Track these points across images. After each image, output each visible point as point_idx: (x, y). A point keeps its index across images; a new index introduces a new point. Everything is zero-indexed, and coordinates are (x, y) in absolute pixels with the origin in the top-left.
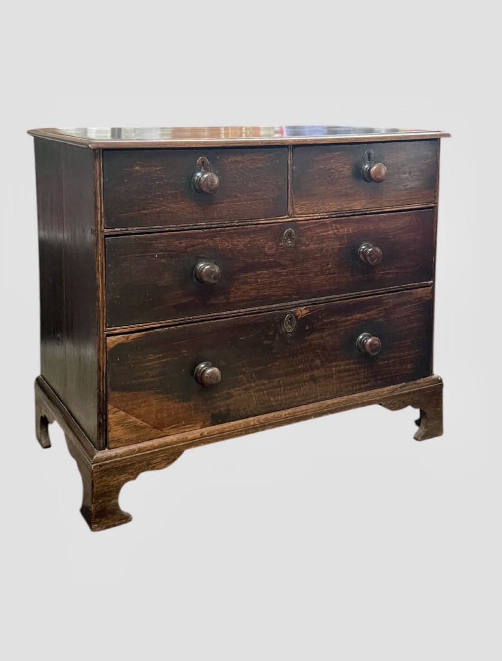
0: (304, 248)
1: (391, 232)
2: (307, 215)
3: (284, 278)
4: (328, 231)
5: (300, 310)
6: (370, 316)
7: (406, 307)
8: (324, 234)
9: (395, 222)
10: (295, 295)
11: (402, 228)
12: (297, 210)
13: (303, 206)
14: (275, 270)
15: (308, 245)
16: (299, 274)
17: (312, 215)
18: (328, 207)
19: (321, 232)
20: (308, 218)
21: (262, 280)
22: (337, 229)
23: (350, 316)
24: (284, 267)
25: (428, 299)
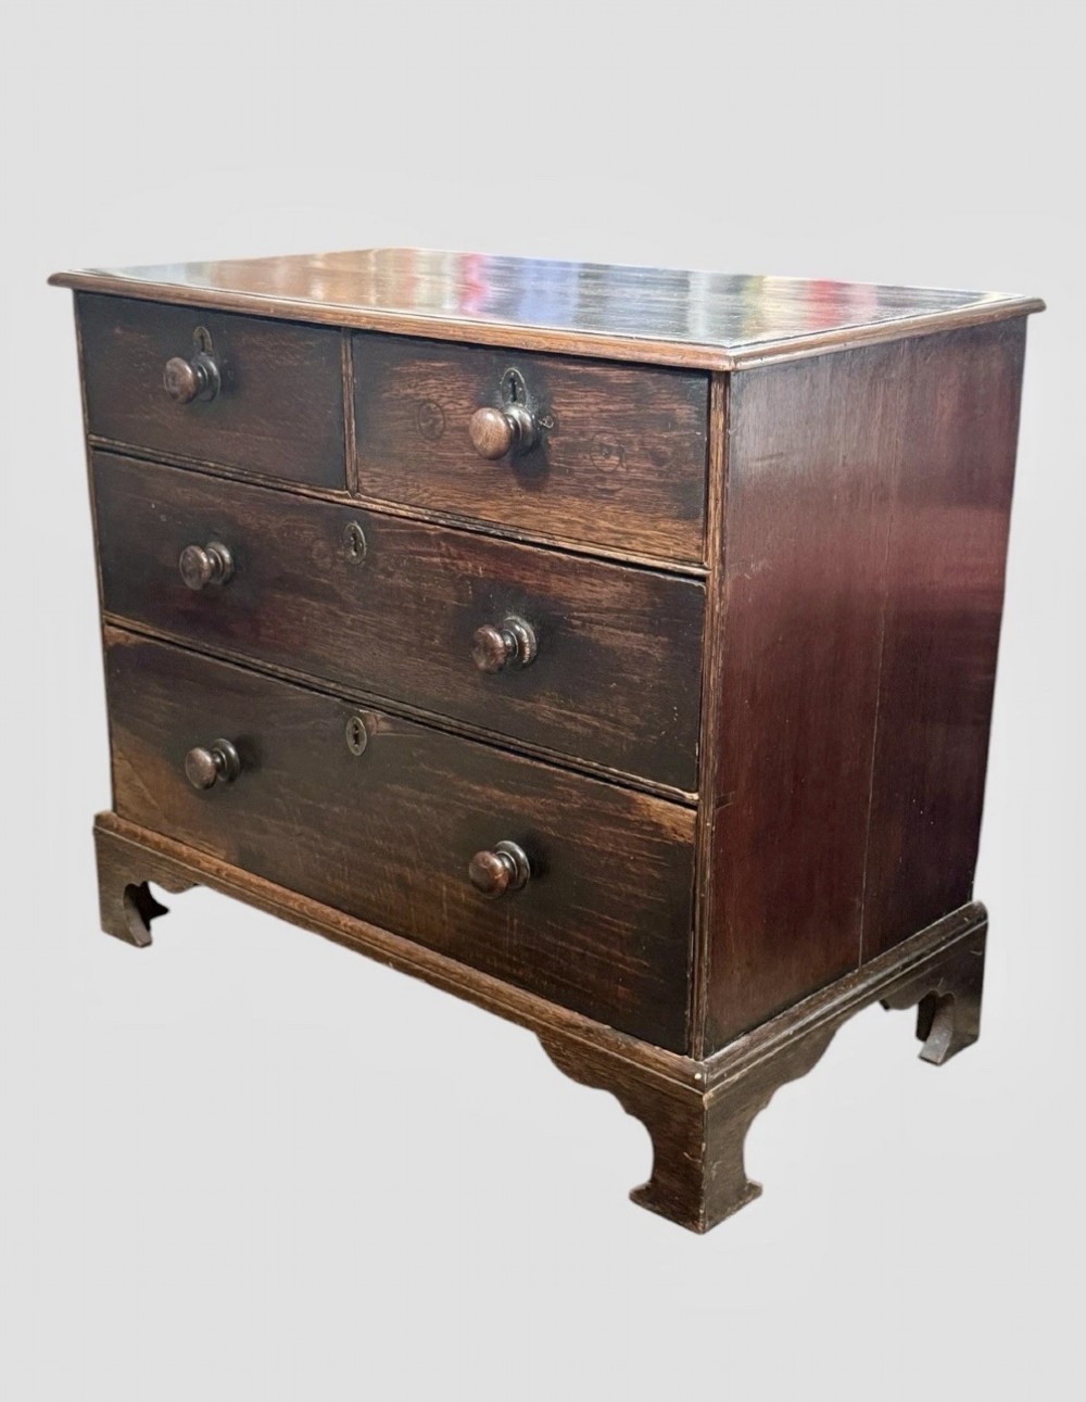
0: (383, 577)
1: (577, 610)
2: (386, 502)
4: (432, 555)
5: (375, 718)
6: (523, 806)
7: (618, 831)
8: (424, 559)
9: (590, 587)
11: (608, 610)
12: (365, 483)
13: (377, 479)
14: (331, 608)
15: (390, 575)
17: (395, 505)
18: (426, 495)
20: (388, 510)
22: (450, 556)
23: (478, 783)
24: (346, 607)
25: (681, 839)
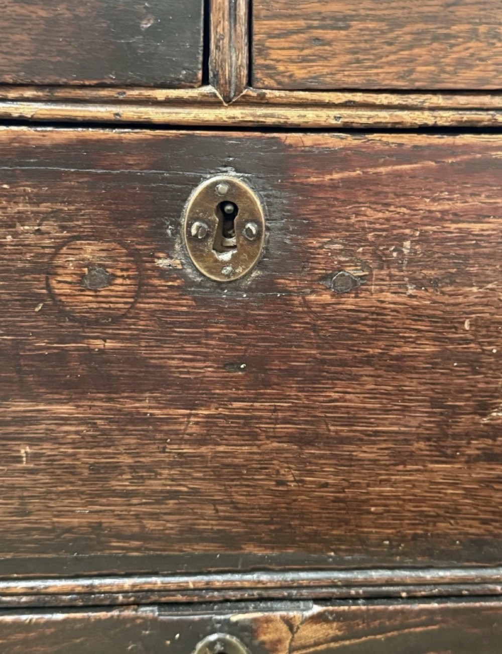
0: (327, 298)
2: (359, 97)
3: (187, 449)
5: (288, 622)
8: (476, 227)
10: (260, 543)
14: (130, 405)
15: (355, 286)
16: (291, 438)
19: (457, 217)
20: (363, 117)
21: (47, 448)
